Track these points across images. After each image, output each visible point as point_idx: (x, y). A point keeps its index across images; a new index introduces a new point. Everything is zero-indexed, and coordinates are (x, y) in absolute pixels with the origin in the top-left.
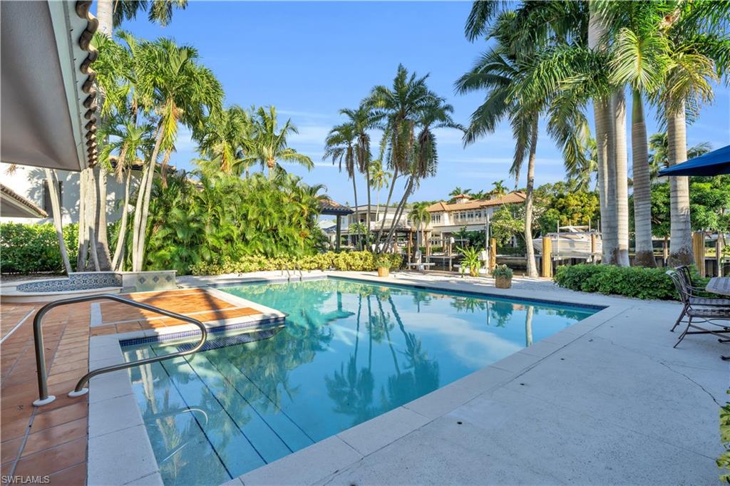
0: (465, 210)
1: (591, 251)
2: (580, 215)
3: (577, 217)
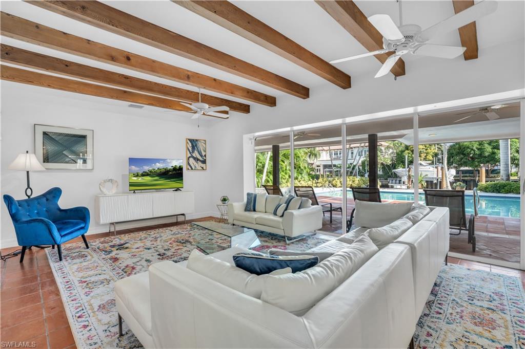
0: (338, 150)
1: (436, 176)
2: (425, 155)
3: (423, 155)
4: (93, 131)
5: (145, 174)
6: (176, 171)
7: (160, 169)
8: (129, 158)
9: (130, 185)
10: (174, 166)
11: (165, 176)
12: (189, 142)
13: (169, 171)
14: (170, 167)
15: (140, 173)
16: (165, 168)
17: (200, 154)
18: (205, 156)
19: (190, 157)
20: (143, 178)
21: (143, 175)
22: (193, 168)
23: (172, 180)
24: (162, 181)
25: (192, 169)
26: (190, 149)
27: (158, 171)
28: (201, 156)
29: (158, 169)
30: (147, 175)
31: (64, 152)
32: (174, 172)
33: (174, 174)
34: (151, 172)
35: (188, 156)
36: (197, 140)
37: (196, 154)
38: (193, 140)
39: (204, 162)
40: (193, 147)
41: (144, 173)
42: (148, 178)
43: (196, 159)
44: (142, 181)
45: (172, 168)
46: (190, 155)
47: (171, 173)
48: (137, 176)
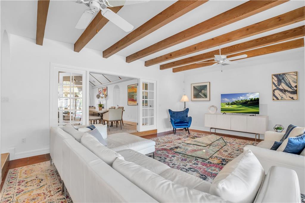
4: (210, 83)
6: (252, 101)
7: (243, 100)
8: (221, 95)
9: (221, 110)
10: (251, 98)
11: (246, 105)
12: (274, 77)
13: (248, 101)
14: (248, 99)
15: (230, 103)
16: (246, 99)
17: (288, 86)
18: (296, 87)
19: (275, 90)
20: (232, 106)
21: (232, 104)
22: (280, 98)
23: (250, 107)
24: (243, 108)
25: (278, 99)
26: (276, 83)
27: (242, 102)
28: (291, 87)
29: (241, 100)
30: (235, 104)
31: (200, 94)
33: (251, 103)
34: (237, 102)
35: (273, 89)
36: (284, 74)
37: (283, 86)
38: (280, 75)
39: (295, 92)
40: (279, 81)
41: (232, 103)
42: (235, 106)
43: (284, 91)
44: (232, 108)
45: (250, 100)
46: (275, 88)
47: (249, 103)
48: (228, 104)
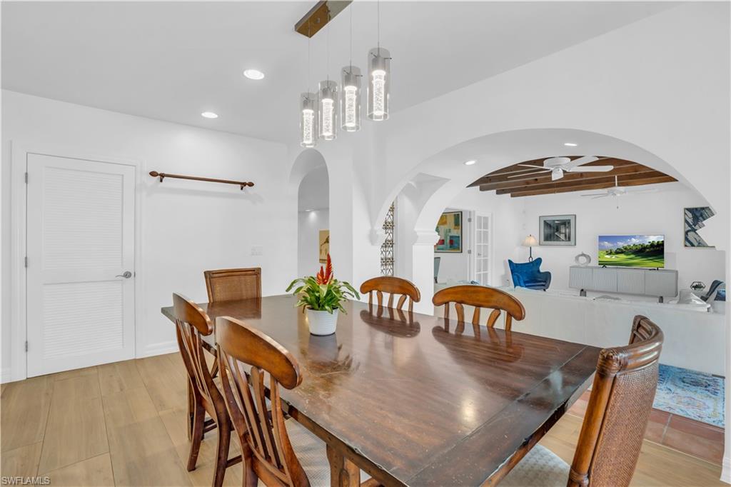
4: (575, 216)
5: (619, 252)
7: (636, 246)
8: (599, 236)
9: (599, 264)
11: (642, 254)
12: (687, 212)
13: (646, 247)
14: (647, 244)
15: (614, 250)
16: (642, 244)
19: (689, 231)
20: (617, 256)
21: (617, 253)
22: (696, 244)
23: (650, 258)
24: (638, 260)
25: (692, 245)
26: (690, 221)
27: (634, 248)
29: (634, 245)
30: (622, 252)
31: (556, 234)
32: (652, 249)
33: (652, 251)
34: (626, 249)
35: (686, 230)
36: (703, 209)
38: (696, 209)
40: (696, 219)
42: (622, 257)
44: (616, 259)
45: (649, 244)
46: (689, 228)
47: (648, 250)
48: (611, 253)
